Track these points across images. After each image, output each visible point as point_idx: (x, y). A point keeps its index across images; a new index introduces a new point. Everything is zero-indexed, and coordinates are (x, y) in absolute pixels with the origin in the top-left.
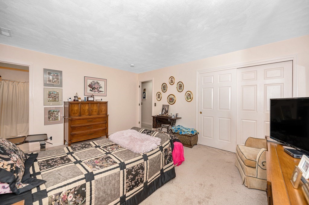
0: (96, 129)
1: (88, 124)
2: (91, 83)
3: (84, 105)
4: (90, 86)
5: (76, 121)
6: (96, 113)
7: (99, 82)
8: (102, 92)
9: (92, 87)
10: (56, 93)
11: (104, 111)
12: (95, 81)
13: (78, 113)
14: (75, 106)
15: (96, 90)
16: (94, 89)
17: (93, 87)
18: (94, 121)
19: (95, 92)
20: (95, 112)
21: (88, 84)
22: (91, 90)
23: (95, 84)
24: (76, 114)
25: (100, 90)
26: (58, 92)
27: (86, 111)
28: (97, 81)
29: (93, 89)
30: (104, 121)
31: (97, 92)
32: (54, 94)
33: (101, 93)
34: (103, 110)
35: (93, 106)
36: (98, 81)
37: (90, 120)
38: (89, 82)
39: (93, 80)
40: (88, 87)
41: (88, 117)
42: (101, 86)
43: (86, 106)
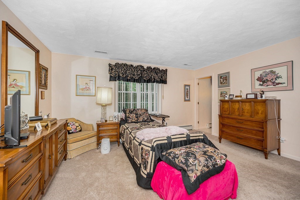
0: (246, 135)
1: (237, 125)
2: (261, 75)
3: (234, 103)
4: (259, 79)
5: (225, 119)
6: (249, 115)
7: (274, 70)
8: (281, 83)
9: (262, 80)
10: (225, 93)
11: (262, 114)
12: (268, 71)
13: (228, 111)
14: (225, 104)
15: (270, 83)
16: (266, 83)
17: (264, 79)
18: (245, 124)
19: (267, 86)
20: (247, 112)
21: (256, 78)
22: (260, 85)
23: (267, 74)
24: (227, 112)
25: (277, 82)
26: (226, 91)
27: (236, 111)
28: (270, 70)
29: (264, 82)
30: (260, 127)
31: (272, 86)
32: (224, 94)
33: (280, 85)
34: (260, 112)
35: (245, 105)
36: (272, 69)
37: (239, 121)
38: (258, 74)
39: (264, 71)
40: (256, 81)
41: (238, 117)
42: (279, 75)
43: (236, 104)
